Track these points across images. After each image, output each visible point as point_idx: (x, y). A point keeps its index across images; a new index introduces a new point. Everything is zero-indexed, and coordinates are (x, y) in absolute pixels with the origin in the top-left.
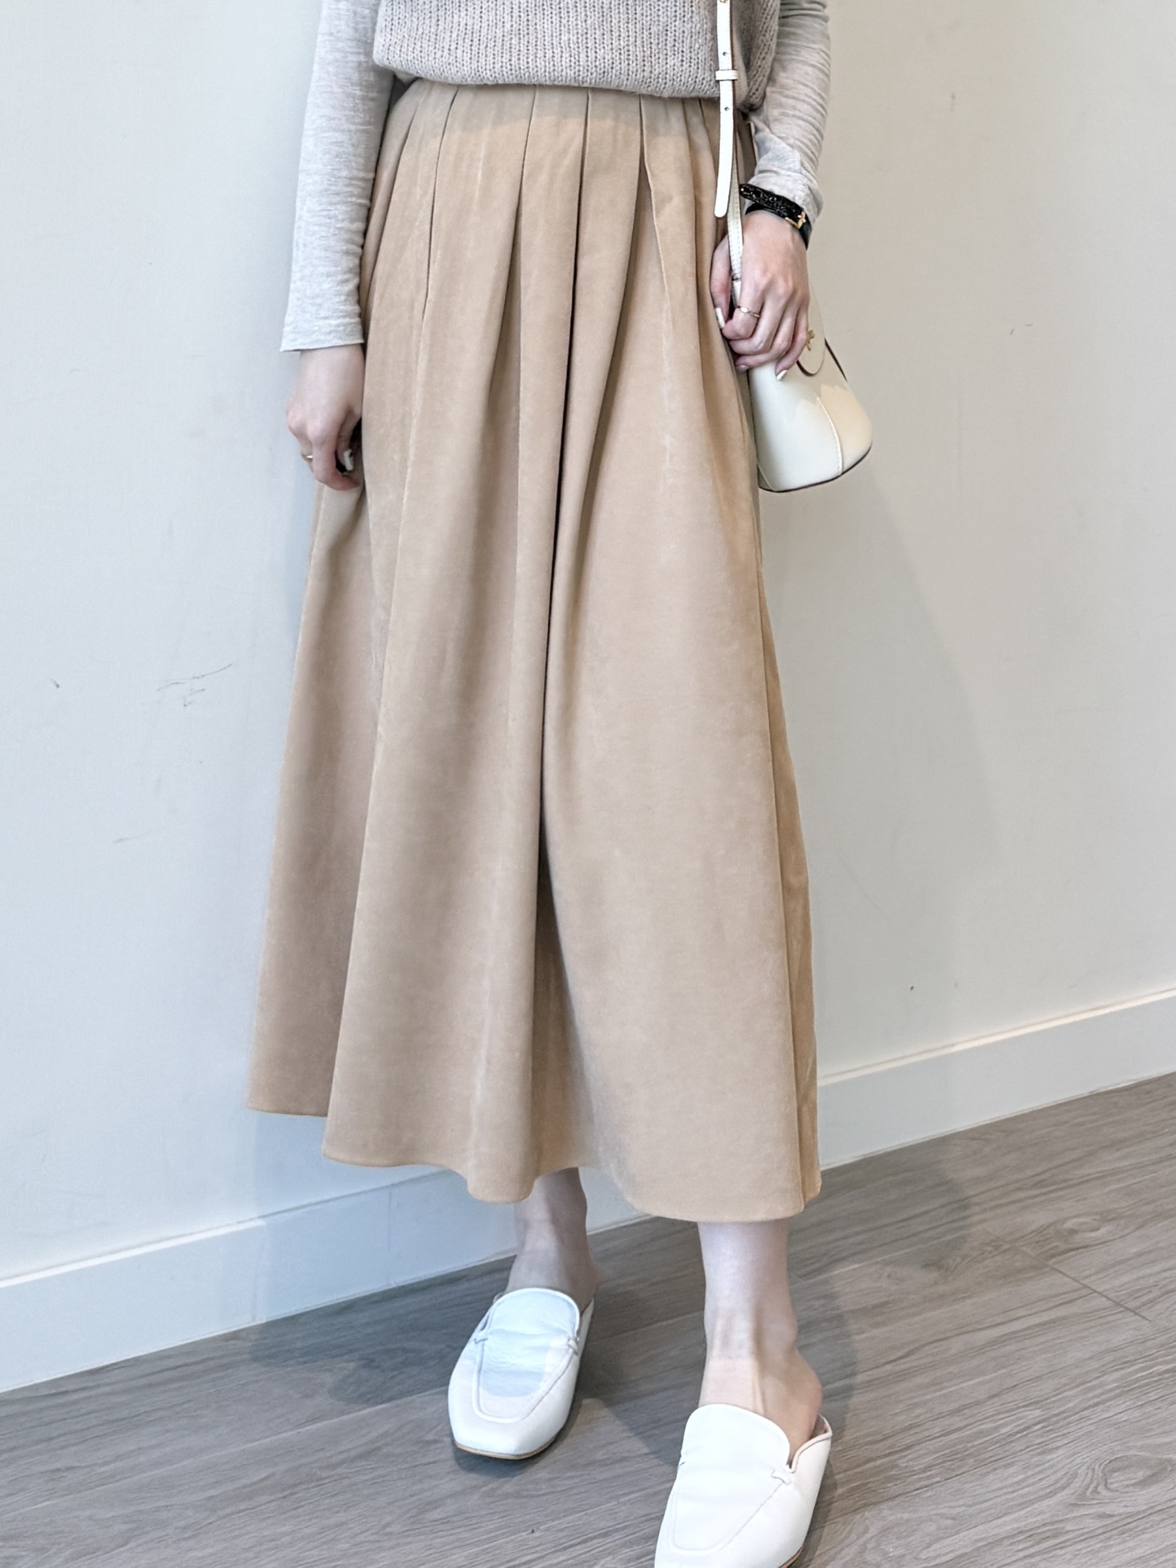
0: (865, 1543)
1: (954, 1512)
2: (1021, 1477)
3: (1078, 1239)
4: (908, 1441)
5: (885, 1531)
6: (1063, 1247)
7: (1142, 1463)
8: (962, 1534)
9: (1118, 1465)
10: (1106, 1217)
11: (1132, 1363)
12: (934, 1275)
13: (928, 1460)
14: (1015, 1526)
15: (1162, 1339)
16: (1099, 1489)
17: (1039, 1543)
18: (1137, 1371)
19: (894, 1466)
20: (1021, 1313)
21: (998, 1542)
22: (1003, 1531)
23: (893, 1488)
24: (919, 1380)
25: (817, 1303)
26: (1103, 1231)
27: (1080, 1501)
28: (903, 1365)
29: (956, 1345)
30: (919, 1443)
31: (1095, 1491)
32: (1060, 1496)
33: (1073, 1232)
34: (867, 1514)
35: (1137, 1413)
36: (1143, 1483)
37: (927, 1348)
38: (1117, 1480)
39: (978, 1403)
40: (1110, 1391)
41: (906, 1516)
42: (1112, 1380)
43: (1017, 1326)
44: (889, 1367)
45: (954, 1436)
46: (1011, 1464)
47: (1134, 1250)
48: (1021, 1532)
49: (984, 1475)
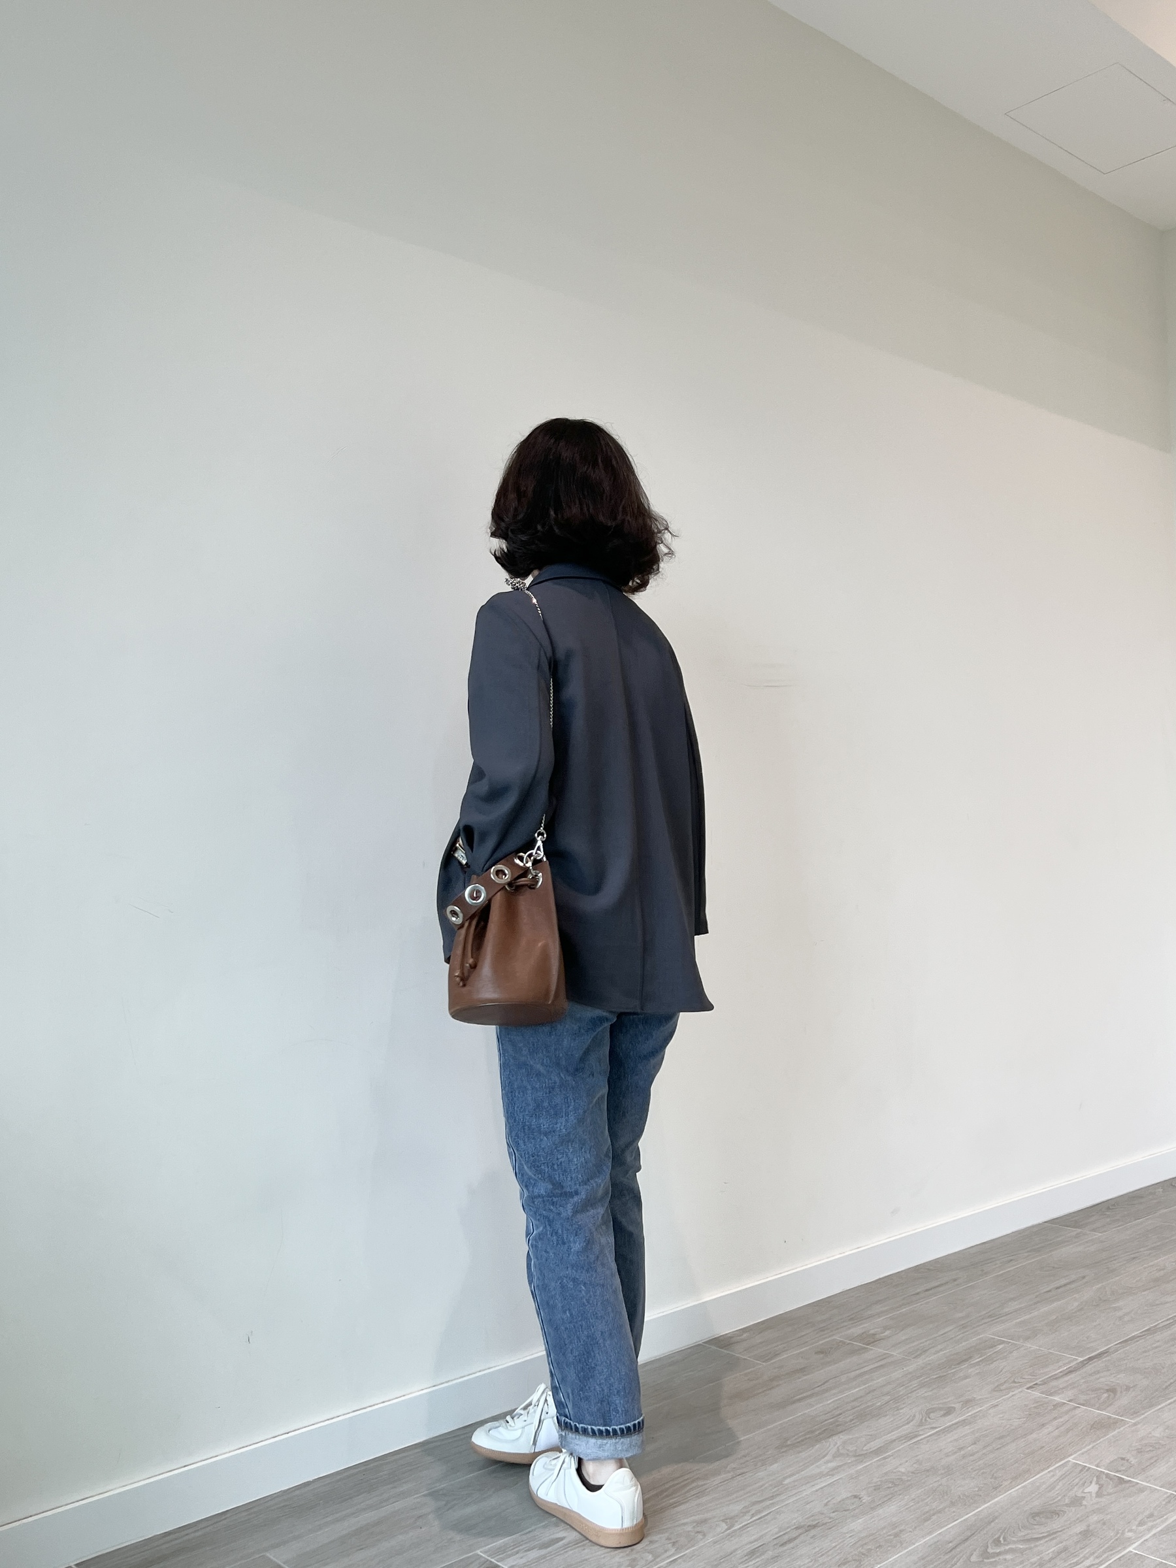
0: (838, 1447)
1: (870, 1433)
2: (892, 1419)
3: (877, 1336)
4: (838, 1412)
5: (844, 1443)
6: (872, 1340)
7: (940, 1409)
8: (877, 1440)
9: (933, 1410)
10: (886, 1328)
11: (921, 1376)
12: (822, 1356)
13: (851, 1417)
14: (899, 1435)
15: (929, 1367)
16: (928, 1419)
17: (911, 1439)
18: (924, 1379)
19: (838, 1421)
20: (865, 1364)
21: (895, 1440)
22: (894, 1437)
23: (840, 1429)
24: (834, 1391)
25: (775, 1371)
26: (887, 1333)
27: (921, 1424)
28: (824, 1387)
29: (843, 1378)
30: (844, 1412)
31: (926, 1420)
32: (911, 1424)
33: (874, 1335)
34: (834, 1438)
35: (930, 1393)
36: (944, 1415)
37: (831, 1381)
38: (932, 1415)
39: (861, 1397)
40: (915, 1387)
41: (851, 1437)
42: (915, 1383)
43: (866, 1369)
44: (817, 1389)
45: (856, 1409)
46: (886, 1416)
47: (904, 1338)
48: (901, 1437)
49: (877, 1420)
